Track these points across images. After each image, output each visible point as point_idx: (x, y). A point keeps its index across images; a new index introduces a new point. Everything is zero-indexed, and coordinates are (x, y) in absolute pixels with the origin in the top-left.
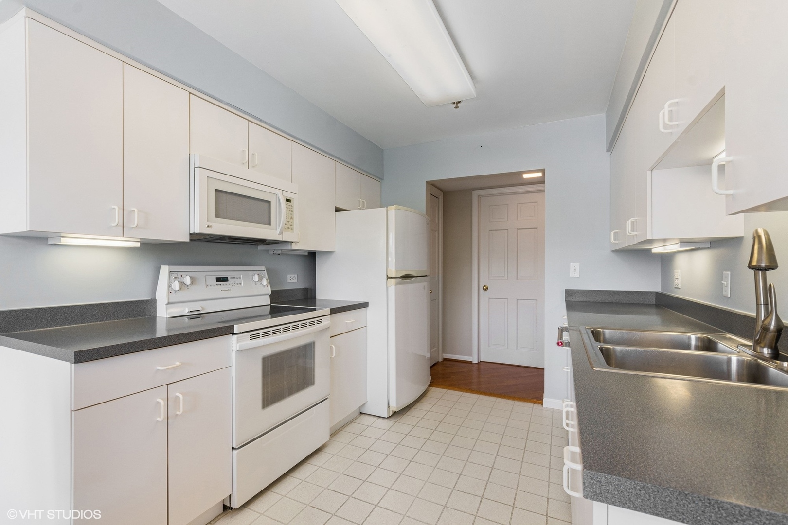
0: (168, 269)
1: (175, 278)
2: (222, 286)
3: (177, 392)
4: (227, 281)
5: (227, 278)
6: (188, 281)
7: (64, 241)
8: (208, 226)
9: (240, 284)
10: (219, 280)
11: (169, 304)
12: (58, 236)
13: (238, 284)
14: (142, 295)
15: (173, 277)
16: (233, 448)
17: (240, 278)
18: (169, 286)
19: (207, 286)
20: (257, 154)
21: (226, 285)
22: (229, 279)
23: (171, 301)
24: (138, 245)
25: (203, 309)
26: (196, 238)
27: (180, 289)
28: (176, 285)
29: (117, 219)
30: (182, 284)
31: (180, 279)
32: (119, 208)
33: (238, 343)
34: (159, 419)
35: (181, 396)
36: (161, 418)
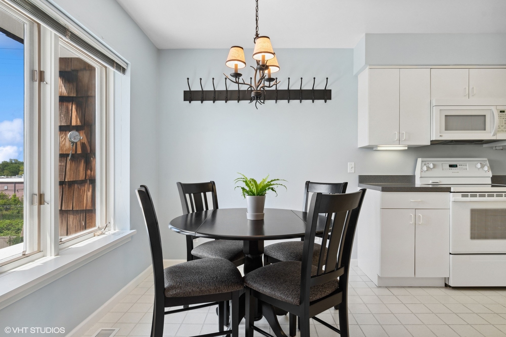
0: (421, 160)
1: (425, 164)
2: (453, 170)
3: (419, 213)
4: (457, 167)
5: (457, 165)
6: (431, 166)
7: (379, 148)
8: (440, 136)
9: (466, 169)
10: (451, 166)
11: (421, 177)
12: (377, 146)
13: (464, 169)
14: (409, 173)
15: (423, 164)
16: (450, 254)
17: (466, 165)
18: (422, 168)
19: (443, 169)
20: (475, 88)
21: (456, 169)
22: (458, 166)
23: (422, 176)
24: (406, 148)
25: (440, 182)
26: (434, 143)
27: (427, 170)
28: (425, 168)
29: (397, 137)
30: (428, 168)
31: (427, 165)
32: (398, 132)
33: (453, 197)
34: (411, 223)
35: (421, 216)
36: (412, 222)
